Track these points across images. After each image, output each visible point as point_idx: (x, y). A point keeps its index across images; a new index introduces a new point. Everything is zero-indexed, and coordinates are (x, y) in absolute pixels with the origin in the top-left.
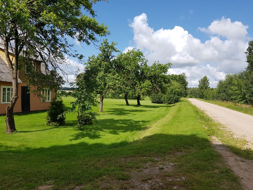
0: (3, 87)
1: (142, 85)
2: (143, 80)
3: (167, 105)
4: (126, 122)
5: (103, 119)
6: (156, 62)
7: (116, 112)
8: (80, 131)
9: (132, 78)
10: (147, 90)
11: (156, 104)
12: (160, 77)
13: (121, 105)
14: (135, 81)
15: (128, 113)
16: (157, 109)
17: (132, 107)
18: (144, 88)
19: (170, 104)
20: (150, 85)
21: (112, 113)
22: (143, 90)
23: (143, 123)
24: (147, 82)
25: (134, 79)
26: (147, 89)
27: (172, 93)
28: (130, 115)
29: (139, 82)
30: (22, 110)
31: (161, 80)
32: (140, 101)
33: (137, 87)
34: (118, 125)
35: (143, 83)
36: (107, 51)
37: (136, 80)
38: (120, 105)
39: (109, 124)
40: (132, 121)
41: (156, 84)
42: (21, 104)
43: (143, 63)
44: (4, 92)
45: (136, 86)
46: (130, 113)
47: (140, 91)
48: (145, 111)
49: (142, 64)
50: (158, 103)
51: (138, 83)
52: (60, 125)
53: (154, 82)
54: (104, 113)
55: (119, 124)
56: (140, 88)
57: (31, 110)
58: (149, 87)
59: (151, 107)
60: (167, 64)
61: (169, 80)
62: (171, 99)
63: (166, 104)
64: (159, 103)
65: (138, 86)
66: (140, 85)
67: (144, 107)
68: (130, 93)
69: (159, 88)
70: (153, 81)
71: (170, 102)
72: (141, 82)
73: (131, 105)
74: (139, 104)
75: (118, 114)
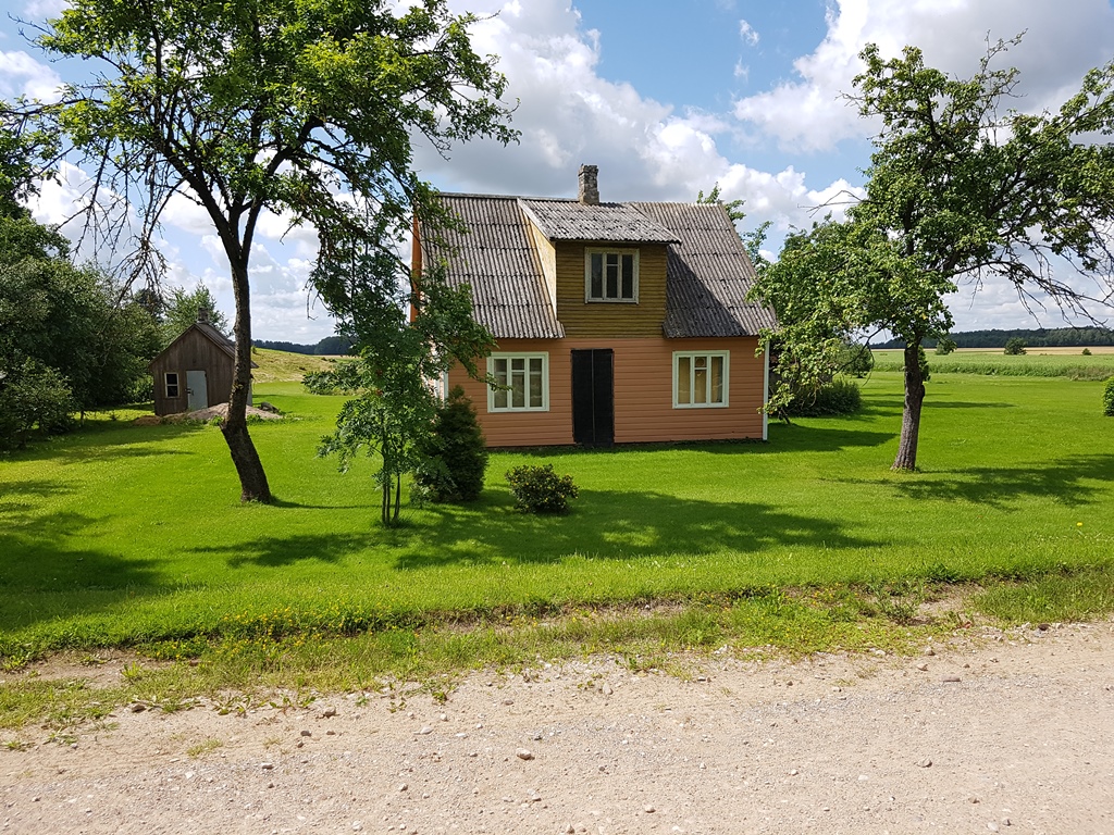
0: (492, 356)
30: (576, 436)
42: (569, 415)
57: (616, 440)
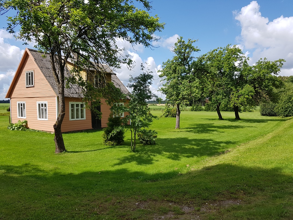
0: (70, 103)
1: (240, 92)
2: (242, 85)
3: (283, 118)
4: (201, 143)
5: (174, 138)
6: (261, 59)
7: (198, 129)
8: (133, 153)
9: (226, 83)
10: (247, 99)
11: (267, 117)
12: (267, 79)
13: (213, 119)
14: (229, 87)
15: (213, 131)
16: (263, 124)
17: (227, 121)
18: (242, 95)
19: (287, 116)
20: (251, 92)
21: (192, 130)
22: (241, 99)
23: (226, 145)
24: (248, 88)
25: (228, 84)
26: (247, 96)
27: (291, 101)
28: (215, 132)
29: (236, 88)
30: (93, 126)
31: (268, 83)
32: (239, 113)
33: (232, 95)
34: (187, 147)
35: (242, 89)
36: (183, 53)
37: (231, 86)
38: (210, 120)
39: (177, 144)
40: (210, 142)
41: (261, 89)
42: (91, 120)
43: (242, 62)
44: (72, 108)
45: (231, 93)
46: (216, 130)
47: (237, 100)
48: (242, 127)
49: (240, 64)
50: (270, 115)
51: (234, 89)
52: (117, 145)
53: (258, 88)
54: (181, 130)
55: (190, 146)
56: (237, 96)
57: (102, 127)
58: (250, 94)
59: (254, 122)
60: (277, 61)
61: (281, 82)
62: (289, 110)
63: (281, 117)
64: (272, 116)
65: (234, 94)
66: (237, 92)
67: (244, 122)
68: (223, 103)
69: (267, 95)
70: (257, 86)
71: (286, 113)
72: (238, 88)
73: (226, 120)
74: (237, 118)
75: (198, 132)
